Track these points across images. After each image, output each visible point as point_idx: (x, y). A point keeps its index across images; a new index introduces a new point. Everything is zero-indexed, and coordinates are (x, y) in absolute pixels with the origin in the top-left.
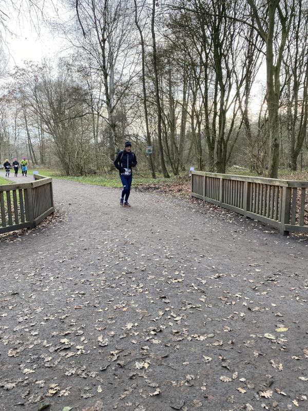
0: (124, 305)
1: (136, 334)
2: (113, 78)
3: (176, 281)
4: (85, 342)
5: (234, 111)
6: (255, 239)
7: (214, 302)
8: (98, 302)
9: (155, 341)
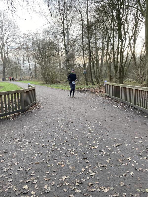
0: (63, 163)
1: (67, 184)
2: (69, 37)
3: (94, 147)
4: (37, 189)
5: (128, 52)
6: (139, 121)
7: (115, 163)
8: (49, 160)
9: (78, 191)
